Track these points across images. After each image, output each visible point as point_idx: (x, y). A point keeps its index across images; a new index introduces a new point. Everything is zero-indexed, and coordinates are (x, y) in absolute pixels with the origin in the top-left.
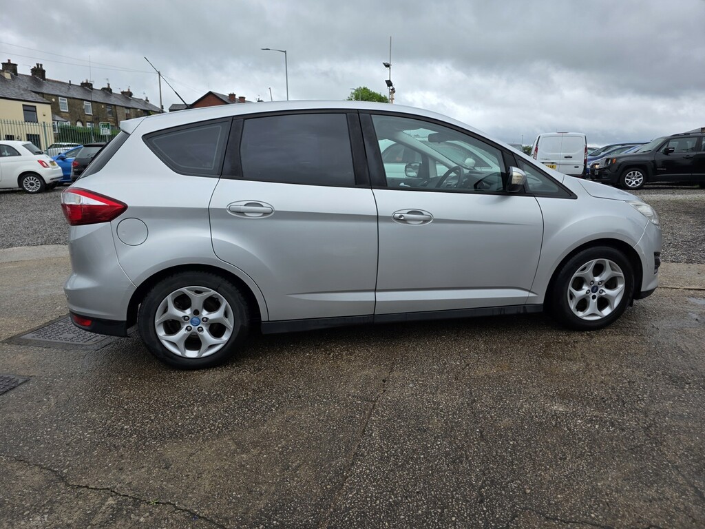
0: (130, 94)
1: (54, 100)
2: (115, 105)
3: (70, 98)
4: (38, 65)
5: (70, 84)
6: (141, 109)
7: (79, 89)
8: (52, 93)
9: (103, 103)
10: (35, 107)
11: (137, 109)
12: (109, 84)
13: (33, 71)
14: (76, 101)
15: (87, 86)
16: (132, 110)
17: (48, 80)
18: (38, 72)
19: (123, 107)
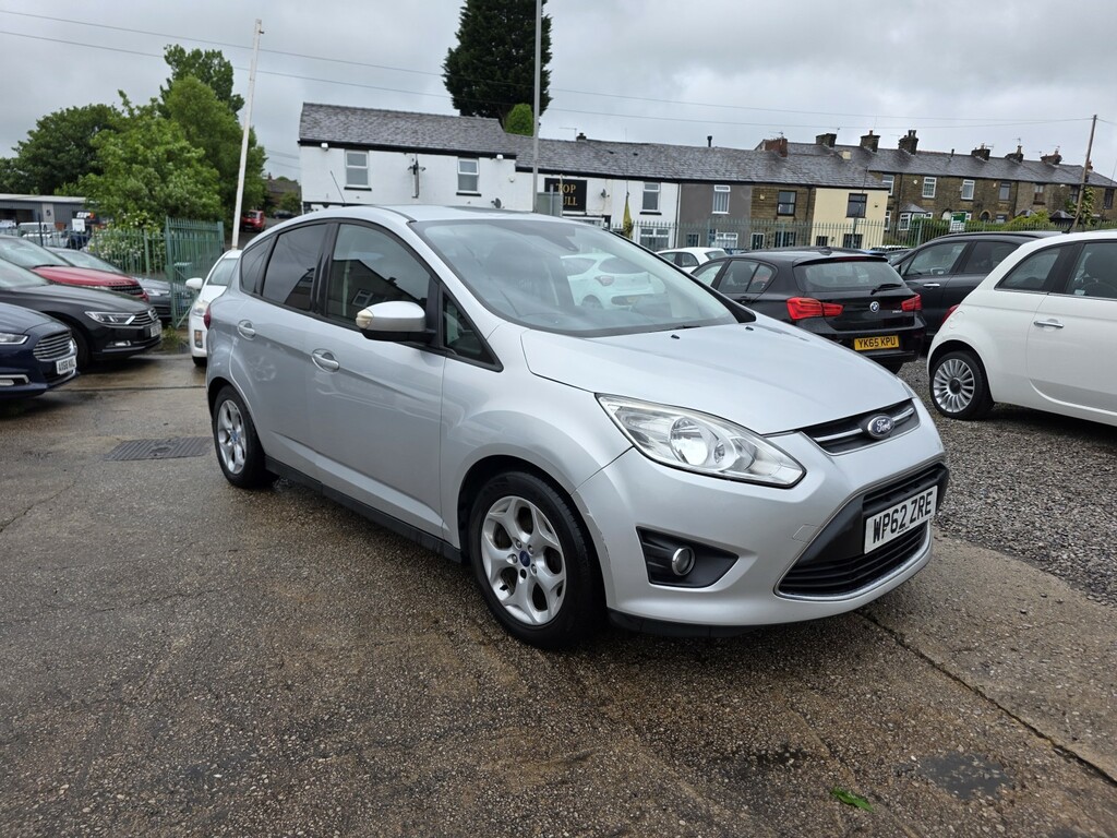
0: (1057, 159)
1: (915, 182)
2: (1017, 181)
3: (942, 177)
4: (910, 132)
5: (952, 155)
6: (1067, 185)
7: (966, 161)
8: (917, 172)
9: (995, 180)
10: (866, 195)
11: (1059, 184)
12: (1020, 147)
13: (903, 142)
14: (951, 180)
15: (982, 154)
16: (1048, 186)
17: (920, 152)
18: (909, 142)
19: (1032, 182)
